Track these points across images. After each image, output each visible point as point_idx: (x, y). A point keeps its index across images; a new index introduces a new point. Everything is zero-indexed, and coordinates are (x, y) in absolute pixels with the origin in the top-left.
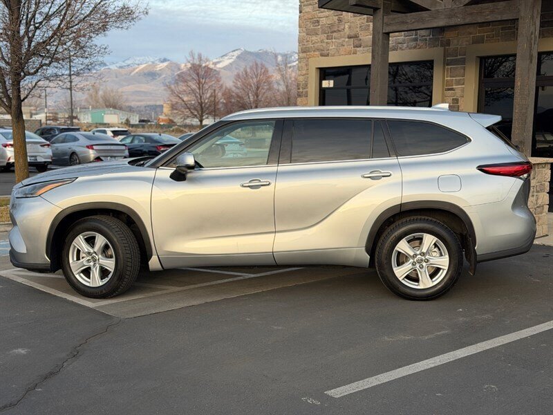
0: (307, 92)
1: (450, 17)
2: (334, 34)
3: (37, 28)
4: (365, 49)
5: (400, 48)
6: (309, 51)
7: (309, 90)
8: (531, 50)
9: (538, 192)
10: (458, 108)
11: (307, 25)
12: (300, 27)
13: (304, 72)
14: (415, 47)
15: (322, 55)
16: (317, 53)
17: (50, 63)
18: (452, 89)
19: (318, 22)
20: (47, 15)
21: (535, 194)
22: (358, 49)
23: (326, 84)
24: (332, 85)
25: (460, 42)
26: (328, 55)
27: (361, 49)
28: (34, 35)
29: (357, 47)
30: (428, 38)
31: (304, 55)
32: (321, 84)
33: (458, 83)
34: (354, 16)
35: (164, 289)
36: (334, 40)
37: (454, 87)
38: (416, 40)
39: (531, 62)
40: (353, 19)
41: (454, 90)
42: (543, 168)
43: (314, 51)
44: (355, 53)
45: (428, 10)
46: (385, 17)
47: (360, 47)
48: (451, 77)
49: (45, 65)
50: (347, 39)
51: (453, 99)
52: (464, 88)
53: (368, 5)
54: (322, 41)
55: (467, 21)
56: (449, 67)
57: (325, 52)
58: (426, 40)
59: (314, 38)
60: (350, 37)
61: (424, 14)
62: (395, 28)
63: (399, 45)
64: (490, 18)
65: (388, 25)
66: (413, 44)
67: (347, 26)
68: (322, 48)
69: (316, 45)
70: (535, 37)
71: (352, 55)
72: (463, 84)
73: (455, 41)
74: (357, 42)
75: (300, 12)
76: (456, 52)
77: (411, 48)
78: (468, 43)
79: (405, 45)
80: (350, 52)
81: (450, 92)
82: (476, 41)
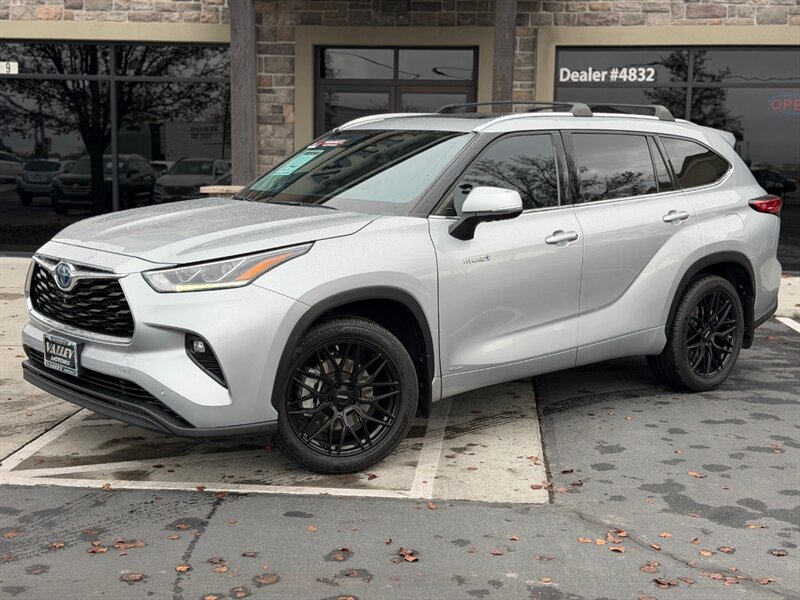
4: (91, 13)
5: (167, 19)
10: (283, 119)
14: (197, 20)
18: (271, 91)
22: (76, 12)
24: (14, 72)
25: (280, 20)
26: (5, 17)
27: (84, 12)
29: (73, 7)
30: (220, 8)
33: (281, 82)
37: (274, 87)
38: (198, 8)
41: (274, 93)
44: (70, 18)
47: (81, 8)
48: (266, 71)
51: (273, 107)
52: (294, 90)
56: (263, 56)
57: (2, 11)
58: (217, 10)
63: (166, 14)
66: (194, 14)
71: (63, 21)
72: (292, 84)
73: (272, 18)
76: (274, 34)
77: (189, 21)
78: (294, 23)
79: (176, 15)
80: (57, 16)
81: (268, 95)
82: (308, 21)
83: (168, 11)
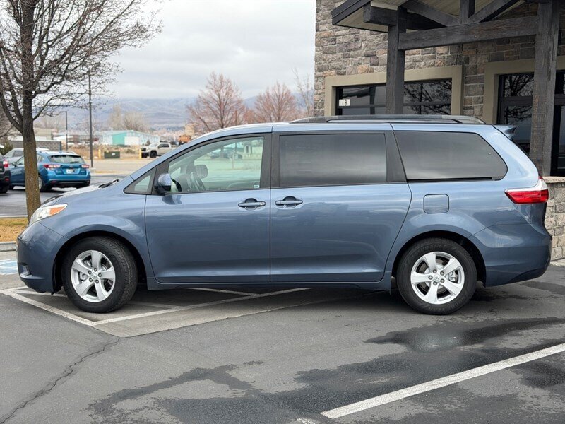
0: (323, 112)
1: (466, 33)
2: (351, 53)
3: (49, 47)
4: (382, 67)
5: (418, 66)
6: (325, 70)
7: (325, 109)
8: (549, 66)
9: (556, 212)
11: (324, 43)
12: (316, 45)
13: (320, 91)
14: (433, 65)
15: (338, 74)
16: (334, 71)
17: (61, 81)
18: (471, 108)
19: (335, 40)
20: (60, 33)
21: (554, 214)
22: (375, 67)
23: (342, 103)
24: (348, 104)
25: (479, 60)
26: (344, 74)
27: (378, 67)
28: (46, 54)
29: (375, 65)
30: (446, 56)
31: (321, 73)
32: (337, 103)
33: (477, 102)
34: (371, 34)
35: (167, 309)
36: (351, 59)
37: (473, 105)
38: (434, 58)
39: (549, 78)
40: (369, 37)
41: (473, 108)
42: (563, 187)
43: (331, 70)
44: (372, 71)
45: (443, 26)
46: (400, 34)
47: (377, 65)
48: (469, 95)
49: (57, 83)
50: (364, 58)
52: (482, 106)
53: (382, 22)
54: (339, 60)
55: (484, 37)
56: (468, 85)
57: (342, 71)
58: (444, 58)
59: (330, 56)
60: (367, 56)
61: (440, 30)
62: (410, 45)
63: (417, 64)
64: (507, 34)
65: (403, 42)
66: (431, 62)
67: (363, 45)
68: (338, 66)
69: (332, 64)
70: (554, 53)
71: (369, 74)
72: (482, 102)
73: (474, 59)
74: (374, 60)
75: (317, 30)
76: (475, 69)
77: (429, 66)
78: (487, 60)
79: (423, 63)
80: (367, 71)
81: (469, 110)
82: (496, 59)
83: (418, 61)
